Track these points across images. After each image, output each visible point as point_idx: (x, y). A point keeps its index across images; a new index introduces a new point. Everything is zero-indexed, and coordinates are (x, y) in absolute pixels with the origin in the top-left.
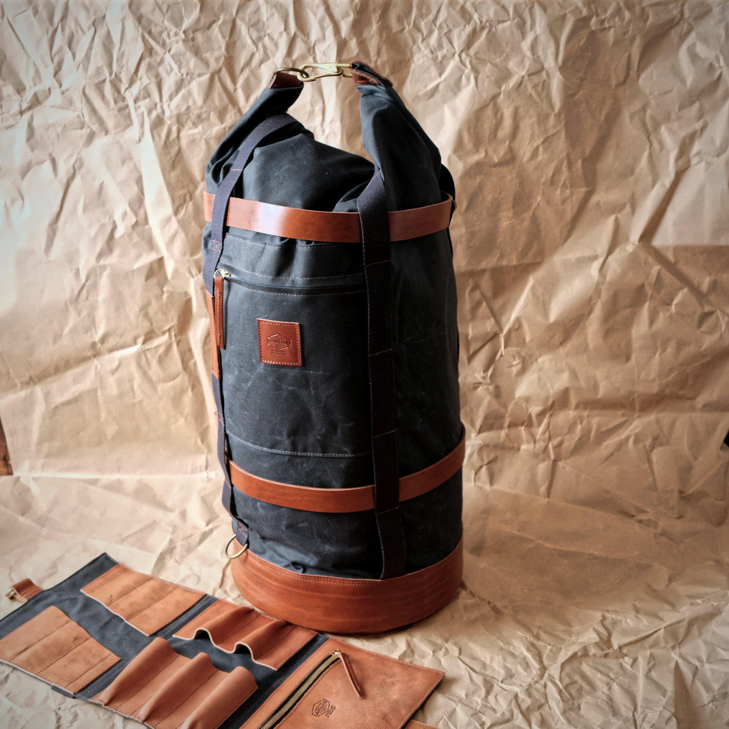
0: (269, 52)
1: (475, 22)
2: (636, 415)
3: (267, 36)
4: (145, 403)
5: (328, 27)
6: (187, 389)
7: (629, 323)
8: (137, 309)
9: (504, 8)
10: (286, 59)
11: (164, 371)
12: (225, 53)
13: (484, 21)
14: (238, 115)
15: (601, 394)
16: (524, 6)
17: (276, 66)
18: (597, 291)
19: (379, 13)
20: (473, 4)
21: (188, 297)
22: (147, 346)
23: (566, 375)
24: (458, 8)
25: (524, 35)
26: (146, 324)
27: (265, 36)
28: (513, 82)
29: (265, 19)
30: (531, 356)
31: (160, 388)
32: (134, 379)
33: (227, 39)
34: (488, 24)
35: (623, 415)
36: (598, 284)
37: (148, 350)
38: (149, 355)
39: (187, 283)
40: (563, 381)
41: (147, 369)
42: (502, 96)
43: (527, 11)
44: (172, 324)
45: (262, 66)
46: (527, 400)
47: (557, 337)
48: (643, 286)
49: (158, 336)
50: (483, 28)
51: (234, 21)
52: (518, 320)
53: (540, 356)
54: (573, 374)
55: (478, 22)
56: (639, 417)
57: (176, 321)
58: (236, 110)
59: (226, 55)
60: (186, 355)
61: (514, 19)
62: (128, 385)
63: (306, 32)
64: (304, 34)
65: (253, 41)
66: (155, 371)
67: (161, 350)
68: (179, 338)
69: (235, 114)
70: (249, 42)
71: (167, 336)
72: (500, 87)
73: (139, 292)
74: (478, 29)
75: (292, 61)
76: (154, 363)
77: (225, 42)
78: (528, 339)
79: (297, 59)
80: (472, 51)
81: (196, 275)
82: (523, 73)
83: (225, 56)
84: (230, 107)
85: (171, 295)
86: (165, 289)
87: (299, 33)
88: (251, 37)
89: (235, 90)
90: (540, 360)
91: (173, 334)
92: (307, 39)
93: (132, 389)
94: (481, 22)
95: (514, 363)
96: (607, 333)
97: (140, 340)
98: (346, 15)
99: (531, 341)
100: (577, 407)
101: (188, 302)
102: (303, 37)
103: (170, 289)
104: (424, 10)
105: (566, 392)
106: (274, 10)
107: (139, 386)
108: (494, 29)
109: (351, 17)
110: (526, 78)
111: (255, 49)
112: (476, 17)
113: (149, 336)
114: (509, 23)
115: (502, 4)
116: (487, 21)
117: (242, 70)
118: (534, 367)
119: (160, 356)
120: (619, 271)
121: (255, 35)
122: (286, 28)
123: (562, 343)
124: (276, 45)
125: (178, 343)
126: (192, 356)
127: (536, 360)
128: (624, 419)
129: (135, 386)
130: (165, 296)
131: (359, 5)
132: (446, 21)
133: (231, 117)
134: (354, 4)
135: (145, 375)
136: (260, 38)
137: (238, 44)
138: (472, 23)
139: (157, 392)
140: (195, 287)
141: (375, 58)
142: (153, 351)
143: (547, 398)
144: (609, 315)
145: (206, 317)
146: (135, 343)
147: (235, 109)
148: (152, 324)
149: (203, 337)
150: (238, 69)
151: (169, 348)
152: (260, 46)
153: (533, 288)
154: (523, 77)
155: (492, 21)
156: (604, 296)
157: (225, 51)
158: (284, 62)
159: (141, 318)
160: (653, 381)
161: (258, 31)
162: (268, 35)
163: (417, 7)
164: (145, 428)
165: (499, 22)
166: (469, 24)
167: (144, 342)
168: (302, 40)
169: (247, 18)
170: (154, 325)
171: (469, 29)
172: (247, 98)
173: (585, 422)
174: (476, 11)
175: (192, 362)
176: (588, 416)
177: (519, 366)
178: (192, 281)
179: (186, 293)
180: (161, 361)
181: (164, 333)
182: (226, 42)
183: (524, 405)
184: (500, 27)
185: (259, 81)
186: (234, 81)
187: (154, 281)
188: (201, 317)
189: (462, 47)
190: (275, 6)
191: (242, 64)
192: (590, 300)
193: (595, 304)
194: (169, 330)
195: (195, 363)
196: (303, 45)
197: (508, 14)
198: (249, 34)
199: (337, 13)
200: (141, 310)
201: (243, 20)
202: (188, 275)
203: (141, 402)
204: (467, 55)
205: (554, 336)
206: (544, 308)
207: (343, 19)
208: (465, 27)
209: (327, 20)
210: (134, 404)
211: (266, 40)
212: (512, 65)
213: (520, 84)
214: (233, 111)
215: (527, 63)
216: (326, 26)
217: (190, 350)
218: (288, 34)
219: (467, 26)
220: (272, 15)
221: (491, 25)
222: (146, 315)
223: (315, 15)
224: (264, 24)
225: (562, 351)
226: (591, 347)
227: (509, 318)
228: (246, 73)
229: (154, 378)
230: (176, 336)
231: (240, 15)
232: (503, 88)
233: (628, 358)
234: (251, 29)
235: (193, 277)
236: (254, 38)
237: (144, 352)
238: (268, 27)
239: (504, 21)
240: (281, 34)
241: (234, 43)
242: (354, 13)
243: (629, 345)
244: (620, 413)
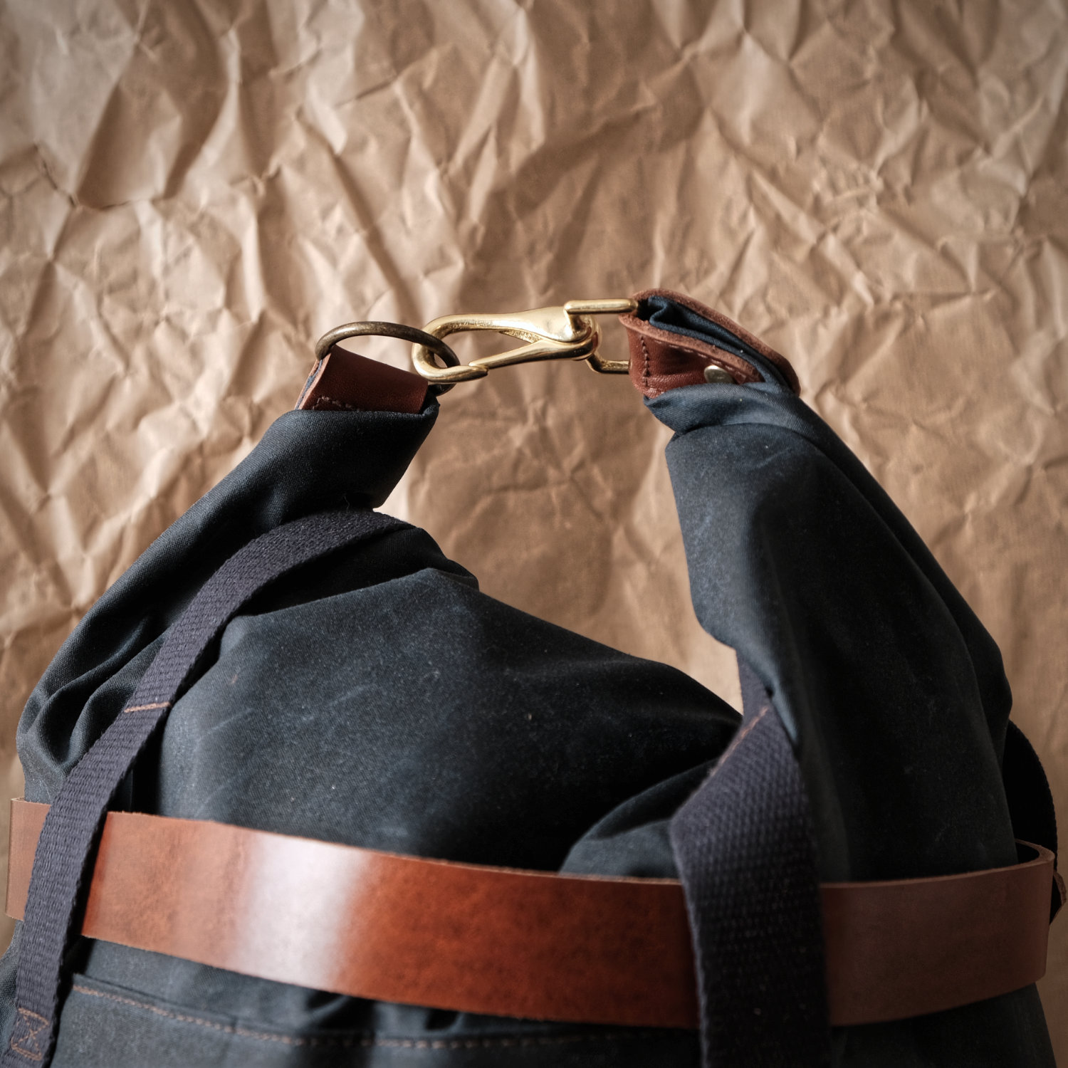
0: (168, 379)
1: (859, 299)
3: (163, 325)
5: (378, 298)
9: (946, 254)
10: (230, 400)
12: (12, 376)
13: (887, 295)
14: (51, 589)
16: (1010, 251)
17: (194, 426)
19: (545, 260)
20: (847, 243)
24: (801, 254)
25: (1016, 342)
27: (157, 323)
28: (998, 485)
29: (157, 270)
33: (21, 329)
34: (898, 306)
42: (968, 531)
43: (1021, 267)
45: (144, 425)
50: (884, 318)
51: (47, 278)
55: (868, 299)
58: (45, 574)
59: (15, 383)
61: (983, 291)
63: (301, 315)
64: (294, 322)
65: (114, 341)
69: (41, 587)
70: (99, 341)
72: (960, 503)
74: (870, 321)
75: (250, 408)
77: (11, 339)
79: (268, 401)
80: (856, 389)
82: (1029, 459)
83: (9, 386)
84: (23, 562)
87: (275, 317)
88: (107, 328)
89: (45, 502)
92: (302, 337)
94: (878, 299)
98: (442, 260)
102: (289, 329)
104: (690, 259)
106: (190, 240)
108: (920, 322)
109: (457, 268)
110: (1039, 473)
111: (120, 368)
112: (859, 282)
114: (966, 302)
115: (940, 243)
116: (896, 297)
117: (72, 435)
121: (120, 320)
122: (232, 298)
124: (195, 353)
131: (481, 231)
132: (763, 293)
133: (24, 598)
134: (465, 227)
136: (138, 332)
137: (61, 351)
138: (848, 302)
141: (540, 403)
147: (39, 571)
150: (55, 434)
152: (138, 355)
154: (1029, 470)
155: (911, 296)
157: (12, 368)
158: (225, 412)
161: (133, 307)
162: (168, 320)
163: (668, 251)
165: (936, 300)
166: (839, 303)
168: (288, 339)
169: (94, 266)
171: (840, 318)
172: (87, 532)
174: (859, 265)
182: (16, 340)
184: (940, 314)
185: (130, 474)
186: (41, 470)
189: (823, 376)
190: (193, 229)
191: (71, 416)
196: (290, 355)
197: (963, 275)
198: (100, 315)
199: (408, 252)
201: (80, 269)
204: (843, 399)
207: (427, 273)
208: (826, 313)
209: (375, 274)
211: (161, 337)
212: (987, 431)
213: (1021, 494)
214: (34, 578)
215: (1038, 428)
216: (369, 293)
218: (239, 318)
219: (834, 311)
220: (186, 254)
221: (909, 311)
223: (333, 260)
224: (153, 286)
228: (87, 444)
231: (71, 253)
232: (970, 504)
234: (107, 301)
236: (117, 329)
238: (167, 296)
239: (951, 297)
240: (213, 318)
241: (48, 344)
242: (465, 255)
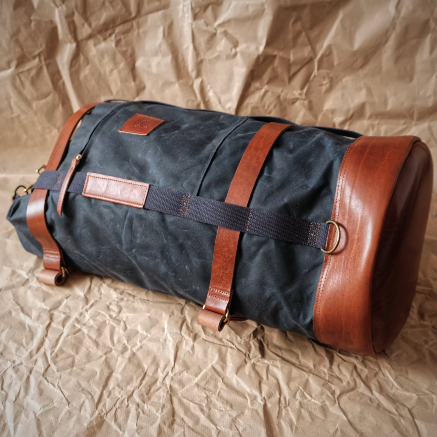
2: (414, 123)
4: (23, 117)
6: (58, 105)
7: (415, 50)
8: (8, 36)
11: (37, 90)
15: (390, 107)
18: (393, 25)
21: (54, 25)
22: (21, 70)
23: (364, 92)
26: (18, 50)
30: (337, 77)
31: (34, 105)
32: (10, 98)
35: (404, 124)
36: (394, 18)
37: (21, 73)
38: (22, 77)
39: (52, 12)
40: (361, 97)
41: (22, 89)
44: (41, 49)
46: (333, 112)
47: (359, 62)
48: (428, 21)
49: (29, 60)
52: (329, 47)
53: (344, 77)
54: (370, 92)
56: (416, 125)
57: (44, 46)
60: (55, 76)
62: (6, 103)
66: (29, 90)
67: (33, 72)
68: (48, 61)
71: (37, 60)
73: (8, 21)
76: (28, 84)
78: (336, 63)
81: (61, 5)
85: (39, 23)
86: (32, 18)
90: (344, 80)
91: (42, 58)
93: (10, 106)
95: (324, 82)
96: (397, 59)
97: (14, 64)
99: (339, 64)
100: (370, 117)
101: (55, 29)
103: (38, 18)
105: (362, 107)
107: (16, 104)
113: (21, 61)
118: (339, 86)
119: (32, 78)
120: (411, 7)
123: (362, 67)
125: (48, 66)
126: (60, 77)
127: (341, 80)
128: (405, 126)
129: (12, 104)
130: (33, 24)
135: (20, 94)
139: (32, 108)
140: (60, 16)
142: (26, 74)
143: (348, 110)
144: (400, 44)
145: (71, 43)
146: (9, 67)
148: (23, 50)
149: (69, 61)
151: (40, 70)
153: (342, 20)
156: (398, 29)
159: (12, 44)
160: (429, 97)
164: (24, 137)
167: (17, 66)
170: (25, 50)
173: (376, 129)
175: (61, 82)
176: (378, 124)
177: (327, 86)
178: (57, 12)
179: (52, 22)
180: (33, 82)
181: (34, 58)
183: (330, 116)
187: (21, 11)
188: (66, 42)
192: (387, 31)
193: (390, 35)
194: (39, 55)
195: (64, 83)
200: (12, 37)
202: (52, 5)
203: (18, 117)
205: (357, 60)
206: (351, 38)
210: (12, 119)
217: (58, 72)
222: (17, 42)
225: (361, 73)
226: (384, 70)
227: (322, 46)
229: (29, 97)
230: (45, 59)
233: (411, 79)
235: (58, 7)
237: (18, 75)
243: (413, 68)
244: (402, 121)
